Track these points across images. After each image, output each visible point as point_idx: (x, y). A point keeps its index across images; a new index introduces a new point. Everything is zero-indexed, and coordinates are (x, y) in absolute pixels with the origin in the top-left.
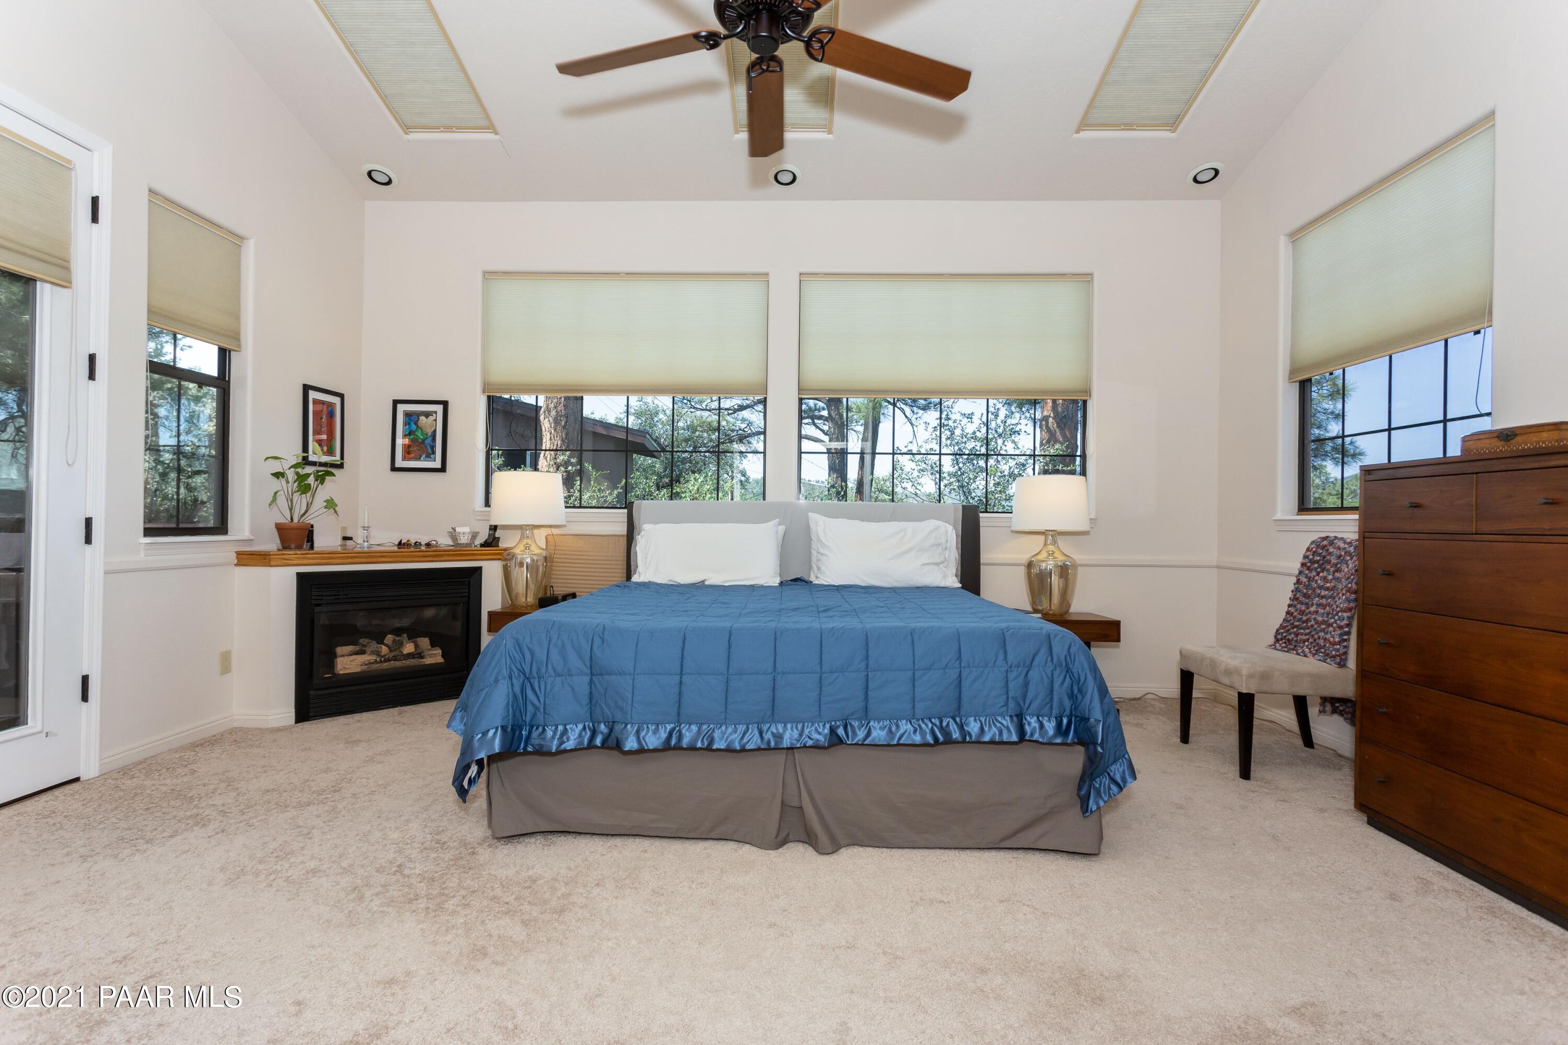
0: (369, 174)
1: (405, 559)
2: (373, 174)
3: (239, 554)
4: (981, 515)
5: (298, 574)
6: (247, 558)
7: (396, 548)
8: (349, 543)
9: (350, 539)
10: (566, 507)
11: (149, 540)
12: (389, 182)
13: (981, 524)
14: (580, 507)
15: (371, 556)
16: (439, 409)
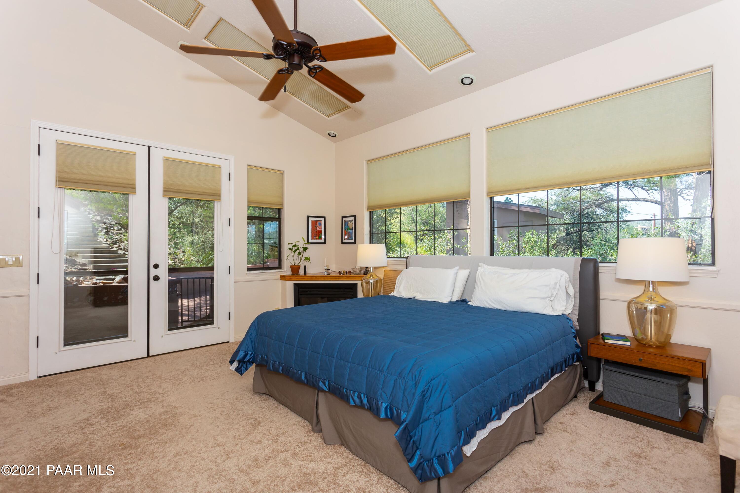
0: (329, 134)
1: (328, 279)
2: (330, 134)
3: (281, 276)
4: (600, 265)
5: (294, 283)
6: (283, 278)
7: (338, 275)
8: (329, 271)
9: (329, 270)
10: (387, 258)
11: (249, 272)
12: (335, 136)
13: (600, 271)
14: (401, 258)
15: (312, 278)
16: (353, 218)
